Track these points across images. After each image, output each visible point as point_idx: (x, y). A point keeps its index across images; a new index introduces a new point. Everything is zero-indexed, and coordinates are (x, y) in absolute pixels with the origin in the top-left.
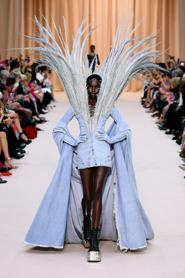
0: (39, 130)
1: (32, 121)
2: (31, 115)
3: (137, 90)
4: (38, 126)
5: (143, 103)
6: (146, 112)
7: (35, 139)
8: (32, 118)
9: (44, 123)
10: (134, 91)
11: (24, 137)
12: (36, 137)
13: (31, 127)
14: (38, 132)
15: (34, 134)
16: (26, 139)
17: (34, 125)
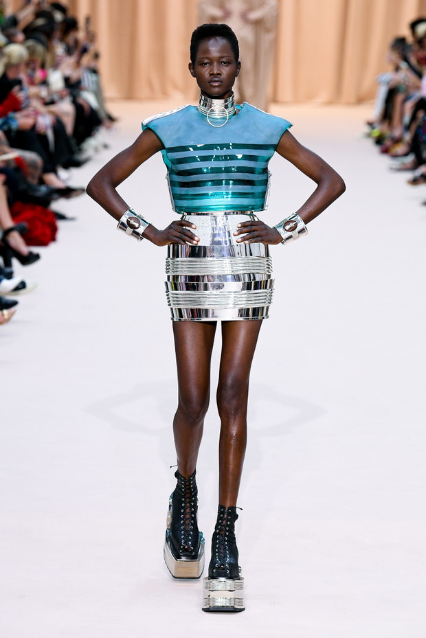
0: (62, 217)
1: (39, 191)
2: (38, 173)
3: (360, 100)
4: (59, 205)
5: (379, 141)
6: (391, 169)
7: (52, 246)
8: (42, 182)
9: (77, 195)
10: (349, 104)
11: (16, 240)
12: (53, 239)
13: (39, 208)
14: (61, 224)
15: (48, 232)
16: (24, 249)
17: (46, 201)
